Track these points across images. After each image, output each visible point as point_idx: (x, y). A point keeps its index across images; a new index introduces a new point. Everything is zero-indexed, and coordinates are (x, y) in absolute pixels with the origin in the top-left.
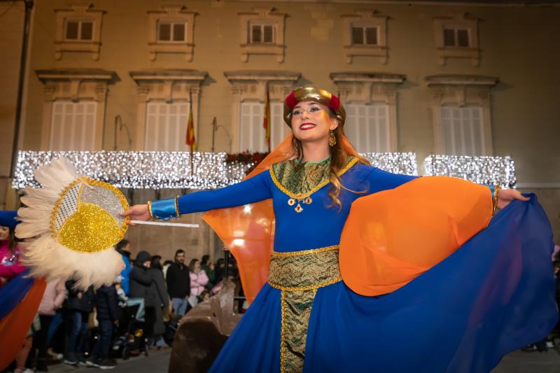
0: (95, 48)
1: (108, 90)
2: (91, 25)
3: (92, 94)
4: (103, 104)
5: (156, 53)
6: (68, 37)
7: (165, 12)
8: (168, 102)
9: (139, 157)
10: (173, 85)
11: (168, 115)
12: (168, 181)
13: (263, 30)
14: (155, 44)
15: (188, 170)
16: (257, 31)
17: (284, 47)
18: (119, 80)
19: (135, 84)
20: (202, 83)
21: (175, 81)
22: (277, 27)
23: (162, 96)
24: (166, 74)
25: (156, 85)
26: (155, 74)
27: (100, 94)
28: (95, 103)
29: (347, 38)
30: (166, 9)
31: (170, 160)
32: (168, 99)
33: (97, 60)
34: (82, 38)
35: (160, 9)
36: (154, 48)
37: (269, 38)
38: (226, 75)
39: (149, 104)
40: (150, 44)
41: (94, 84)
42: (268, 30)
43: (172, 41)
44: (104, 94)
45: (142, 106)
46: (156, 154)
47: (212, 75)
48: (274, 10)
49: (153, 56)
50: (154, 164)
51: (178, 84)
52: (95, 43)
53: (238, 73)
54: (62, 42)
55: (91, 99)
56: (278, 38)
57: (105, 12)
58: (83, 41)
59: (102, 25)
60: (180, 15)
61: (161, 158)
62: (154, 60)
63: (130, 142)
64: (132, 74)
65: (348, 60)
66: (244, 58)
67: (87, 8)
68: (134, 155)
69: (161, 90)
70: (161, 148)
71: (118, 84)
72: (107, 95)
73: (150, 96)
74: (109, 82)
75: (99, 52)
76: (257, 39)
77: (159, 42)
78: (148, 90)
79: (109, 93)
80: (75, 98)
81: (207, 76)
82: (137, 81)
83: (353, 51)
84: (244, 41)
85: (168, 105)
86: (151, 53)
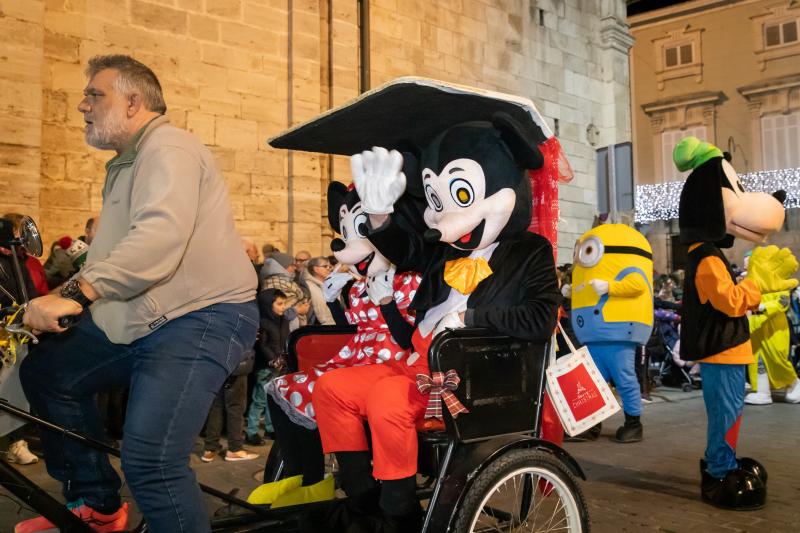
0: (697, 70)
1: (715, 112)
2: (690, 47)
3: (699, 119)
4: (712, 127)
5: (765, 61)
6: (669, 64)
7: (771, 13)
8: (785, 113)
9: (760, 178)
10: (790, 92)
11: (787, 129)
12: (795, 201)
14: (763, 52)
18: (726, 99)
19: (744, 100)
21: (792, 88)
23: (777, 107)
24: (781, 83)
25: (769, 97)
26: (766, 86)
27: (709, 117)
28: (704, 128)
30: (772, 10)
31: (795, 178)
32: (786, 110)
33: (700, 83)
34: (683, 62)
35: (765, 11)
36: (762, 56)
39: (763, 119)
40: (757, 53)
41: (700, 108)
43: (782, 44)
44: (712, 117)
45: (755, 123)
46: (778, 172)
49: (761, 66)
50: (777, 183)
51: (794, 92)
52: (696, 65)
54: (663, 72)
55: (699, 124)
57: (703, 30)
58: (685, 65)
59: (701, 44)
60: (790, 12)
61: (785, 177)
62: (764, 69)
63: (746, 163)
64: (740, 91)
67: (684, 30)
68: (754, 176)
69: (775, 101)
70: (783, 165)
71: (726, 103)
72: (715, 117)
73: (762, 110)
74: (716, 103)
75: (702, 74)
77: (767, 48)
78: (761, 104)
79: (718, 115)
80: (683, 125)
82: (747, 97)
85: (786, 117)
86: (760, 62)
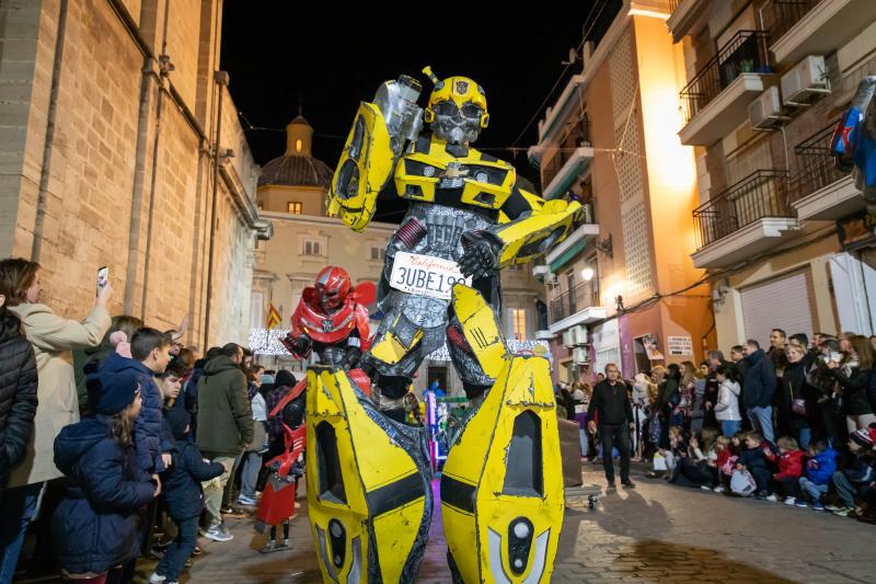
13: (313, 245)
15: (264, 341)
16: (309, 245)
17: (326, 258)
20: (271, 280)
22: (323, 242)
29: (369, 255)
37: (317, 251)
38: (288, 276)
42: (317, 245)
47: (278, 275)
48: (321, 232)
53: (297, 274)
56: (323, 251)
65: (369, 270)
66: (300, 264)
76: (308, 251)
81: (274, 275)
83: (372, 263)
84: (301, 252)
